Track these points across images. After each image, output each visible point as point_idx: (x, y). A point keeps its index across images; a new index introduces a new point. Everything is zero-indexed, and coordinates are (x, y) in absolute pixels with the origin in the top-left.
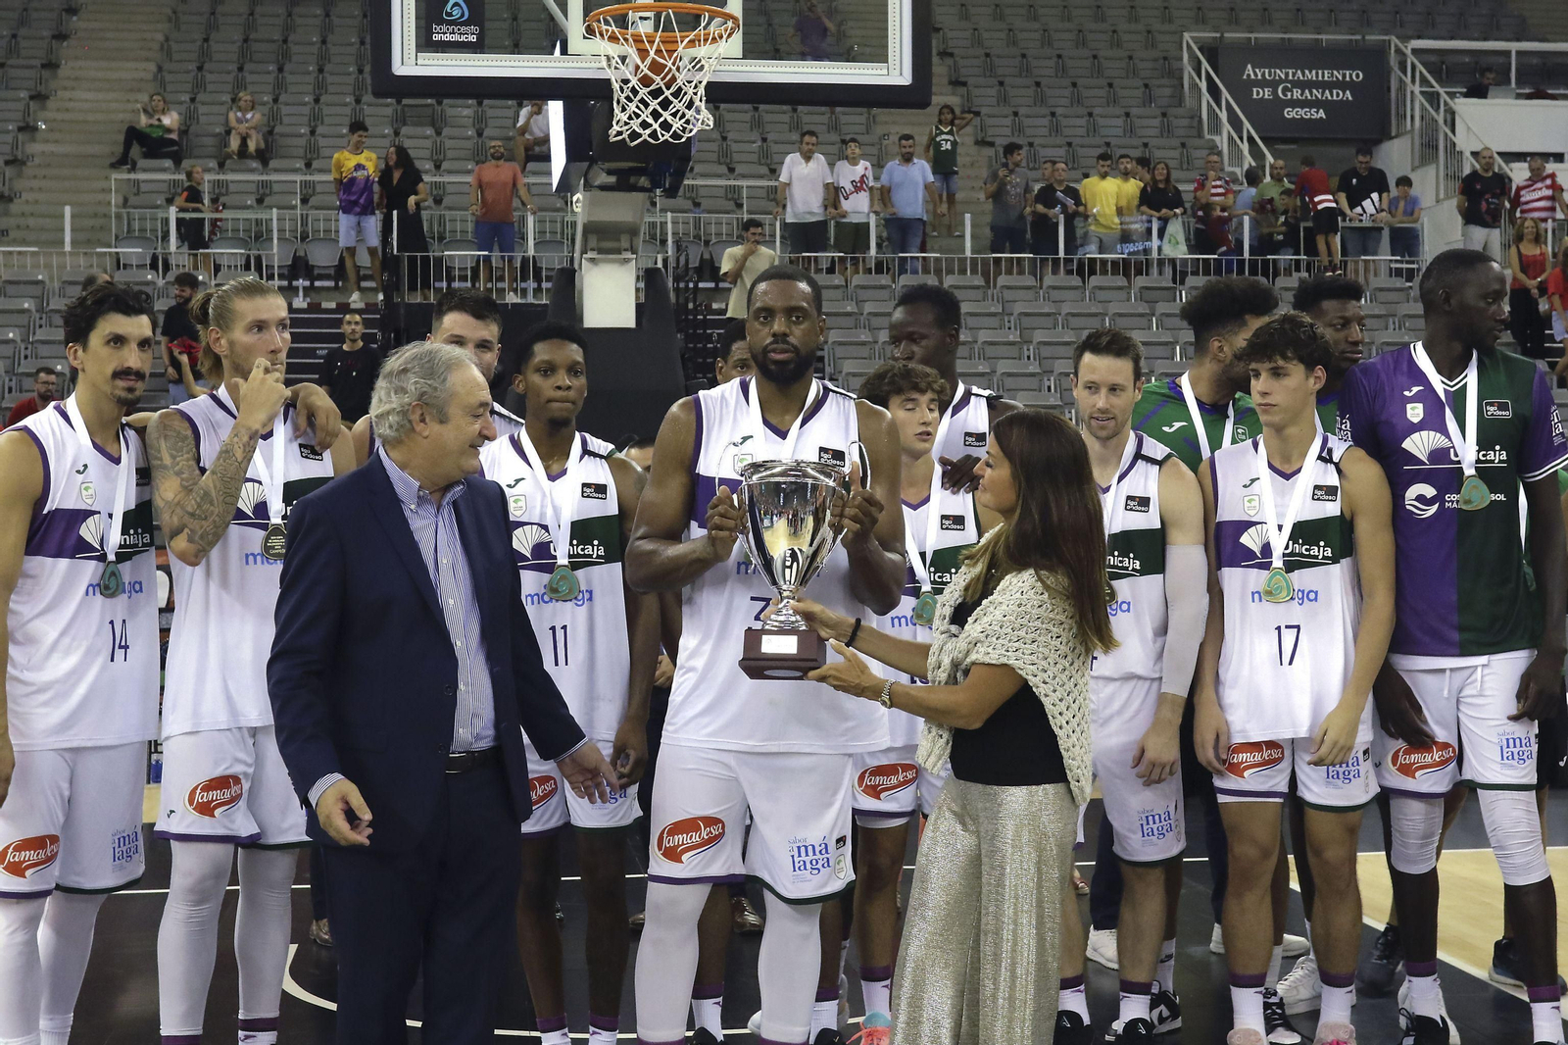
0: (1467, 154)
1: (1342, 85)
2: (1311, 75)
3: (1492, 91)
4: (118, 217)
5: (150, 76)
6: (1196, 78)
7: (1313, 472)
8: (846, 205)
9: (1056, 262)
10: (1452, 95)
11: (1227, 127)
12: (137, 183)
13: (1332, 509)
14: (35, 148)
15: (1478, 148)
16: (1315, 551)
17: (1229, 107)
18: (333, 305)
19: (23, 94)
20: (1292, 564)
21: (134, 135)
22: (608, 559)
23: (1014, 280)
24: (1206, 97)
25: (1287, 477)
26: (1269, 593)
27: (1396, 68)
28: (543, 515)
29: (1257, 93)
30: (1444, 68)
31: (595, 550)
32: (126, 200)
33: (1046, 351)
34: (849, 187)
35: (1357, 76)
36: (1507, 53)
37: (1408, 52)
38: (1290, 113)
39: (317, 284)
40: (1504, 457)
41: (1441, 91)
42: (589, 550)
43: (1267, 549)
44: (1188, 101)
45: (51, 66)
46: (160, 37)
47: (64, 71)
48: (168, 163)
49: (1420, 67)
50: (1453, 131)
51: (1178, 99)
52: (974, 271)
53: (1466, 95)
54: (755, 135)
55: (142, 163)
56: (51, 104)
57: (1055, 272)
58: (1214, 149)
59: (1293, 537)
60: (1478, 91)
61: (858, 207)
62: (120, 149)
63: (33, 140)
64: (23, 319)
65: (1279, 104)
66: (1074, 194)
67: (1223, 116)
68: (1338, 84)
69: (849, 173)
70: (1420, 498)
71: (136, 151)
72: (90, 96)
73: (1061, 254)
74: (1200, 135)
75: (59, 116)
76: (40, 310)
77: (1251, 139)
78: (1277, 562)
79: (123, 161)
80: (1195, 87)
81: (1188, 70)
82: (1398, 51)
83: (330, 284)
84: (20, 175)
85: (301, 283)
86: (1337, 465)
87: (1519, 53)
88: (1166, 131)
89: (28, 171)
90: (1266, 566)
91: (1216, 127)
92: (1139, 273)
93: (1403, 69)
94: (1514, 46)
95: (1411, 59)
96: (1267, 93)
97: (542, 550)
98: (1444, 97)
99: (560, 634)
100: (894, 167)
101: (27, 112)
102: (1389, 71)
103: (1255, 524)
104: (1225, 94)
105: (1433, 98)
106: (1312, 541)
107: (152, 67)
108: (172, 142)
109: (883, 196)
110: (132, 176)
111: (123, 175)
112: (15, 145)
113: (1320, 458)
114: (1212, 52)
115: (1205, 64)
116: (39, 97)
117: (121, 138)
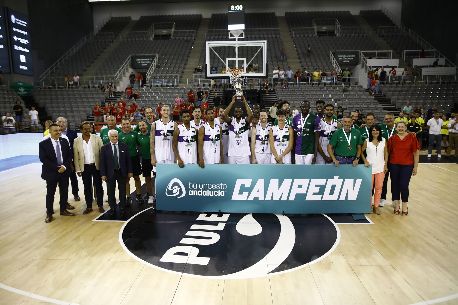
0: (368, 67)
1: (352, 57)
2: (347, 56)
3: (372, 58)
4: (194, 79)
5: (198, 61)
6: (332, 57)
7: (285, 129)
8: (281, 77)
9: (309, 83)
10: (367, 59)
11: (335, 64)
12: (196, 75)
13: (288, 134)
14: (185, 71)
15: (369, 66)
16: (285, 139)
17: (335, 61)
18: (218, 90)
19: (184, 64)
20: (282, 141)
21: (196, 69)
22: (195, 141)
23: (303, 86)
24: (333, 60)
25: (282, 130)
26: (279, 145)
27: (360, 55)
28: (187, 135)
29: (340, 59)
30: (366, 55)
31: (194, 140)
32: (195, 77)
33: (306, 95)
34: (281, 74)
35: (354, 56)
36: (376, 52)
37: (361, 53)
38: (344, 61)
39: (217, 87)
40: (309, 129)
41: (365, 58)
42: (193, 140)
43: (279, 139)
44: (330, 60)
45: (187, 60)
46: (200, 56)
47: (189, 61)
48: (200, 72)
49: (363, 55)
50: (367, 64)
51: (329, 60)
52: (298, 85)
53: (369, 58)
54: (272, 67)
55: (197, 72)
56: (187, 65)
57: (309, 84)
58: (333, 67)
59: (283, 138)
60: (370, 58)
61: (283, 77)
62: (194, 71)
63: (185, 70)
64: (182, 93)
65: (343, 60)
66: (312, 74)
67: (334, 62)
68: (351, 57)
69: (281, 72)
70: (299, 134)
71: (196, 71)
72: (191, 64)
73: (310, 82)
74: (331, 65)
75: (188, 67)
76: (184, 91)
77: (338, 65)
78: (281, 141)
79: (195, 72)
80: (331, 58)
81: (330, 56)
82: (360, 52)
83: (219, 87)
84: (183, 74)
85: (215, 87)
86: (288, 128)
87: (377, 52)
88: (327, 64)
89: (184, 74)
90: (279, 141)
91: (334, 64)
92: (320, 84)
93: (361, 55)
94: (377, 51)
95: (362, 54)
96: (341, 59)
97: (187, 139)
98: (365, 59)
99: (189, 150)
100: (288, 72)
101: (184, 66)
102: (358, 55)
103: (278, 136)
104: (335, 59)
105: (364, 59)
106: (285, 138)
107: (199, 60)
108: (201, 70)
109: (286, 75)
110: (196, 74)
111: (194, 74)
112: (183, 70)
113: (286, 127)
114: (334, 53)
115: (333, 55)
116: (186, 64)
117: (195, 69)
